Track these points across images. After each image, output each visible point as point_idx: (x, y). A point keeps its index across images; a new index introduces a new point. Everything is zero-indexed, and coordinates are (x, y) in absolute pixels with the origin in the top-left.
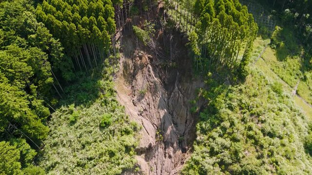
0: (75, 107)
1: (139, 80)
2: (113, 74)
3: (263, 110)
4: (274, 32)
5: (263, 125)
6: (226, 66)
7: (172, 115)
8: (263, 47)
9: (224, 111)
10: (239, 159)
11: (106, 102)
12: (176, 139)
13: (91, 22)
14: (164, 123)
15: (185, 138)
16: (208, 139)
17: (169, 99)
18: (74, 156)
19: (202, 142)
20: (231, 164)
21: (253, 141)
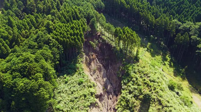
0: (67, 76)
1: (92, 65)
2: (82, 61)
3: (148, 72)
4: (148, 45)
5: (150, 78)
6: (130, 56)
7: (109, 80)
8: (144, 51)
9: (132, 74)
10: (142, 93)
11: (80, 73)
12: (112, 90)
13: (75, 38)
14: (106, 83)
15: (117, 89)
16: (127, 87)
17: (107, 73)
18: (68, 97)
19: (125, 89)
20: (139, 96)
21: (147, 85)
